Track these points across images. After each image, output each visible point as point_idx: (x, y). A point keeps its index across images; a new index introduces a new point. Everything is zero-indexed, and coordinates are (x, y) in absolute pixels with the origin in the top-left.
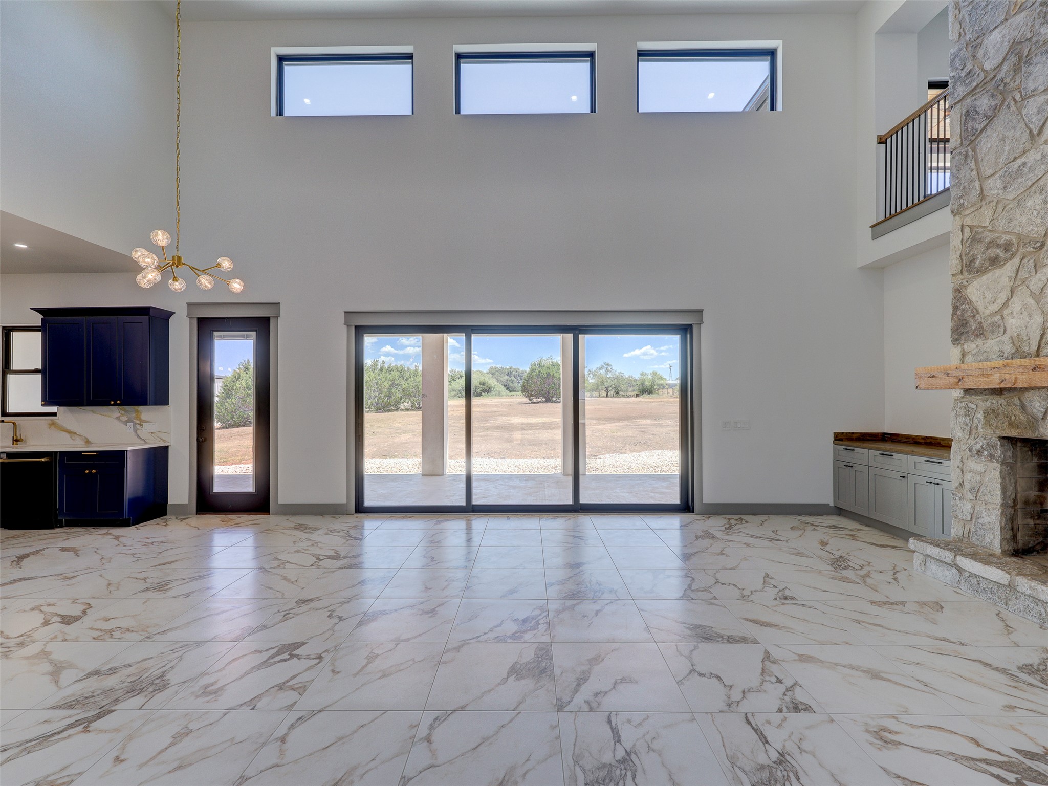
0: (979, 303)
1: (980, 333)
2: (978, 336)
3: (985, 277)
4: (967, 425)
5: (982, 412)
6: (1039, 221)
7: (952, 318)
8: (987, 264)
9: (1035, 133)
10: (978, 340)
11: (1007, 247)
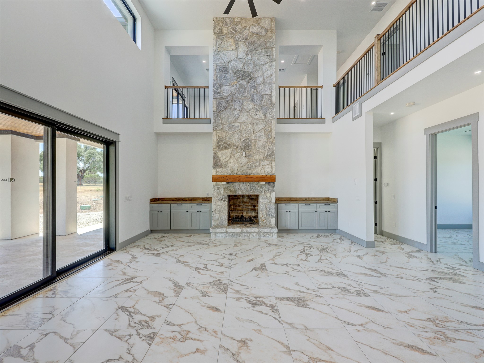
0: (221, 158)
1: (221, 167)
2: (220, 167)
3: (223, 151)
4: (218, 192)
5: (223, 188)
6: (237, 141)
7: (213, 161)
8: (224, 148)
9: (236, 119)
10: (221, 168)
11: (229, 145)
